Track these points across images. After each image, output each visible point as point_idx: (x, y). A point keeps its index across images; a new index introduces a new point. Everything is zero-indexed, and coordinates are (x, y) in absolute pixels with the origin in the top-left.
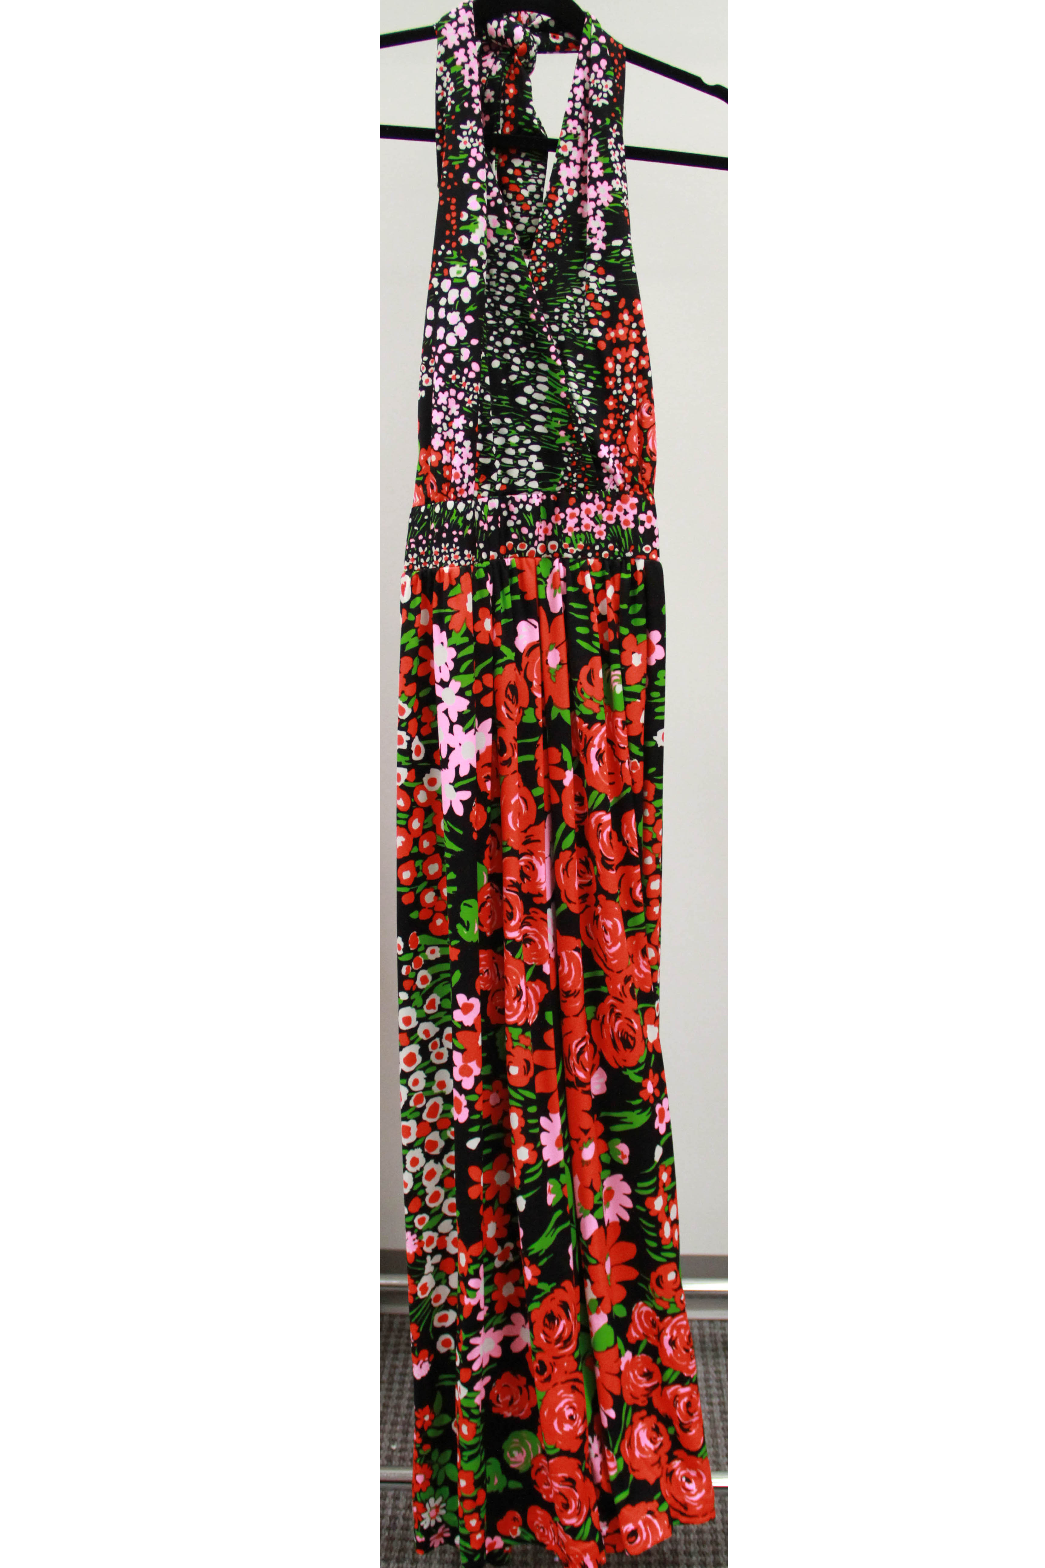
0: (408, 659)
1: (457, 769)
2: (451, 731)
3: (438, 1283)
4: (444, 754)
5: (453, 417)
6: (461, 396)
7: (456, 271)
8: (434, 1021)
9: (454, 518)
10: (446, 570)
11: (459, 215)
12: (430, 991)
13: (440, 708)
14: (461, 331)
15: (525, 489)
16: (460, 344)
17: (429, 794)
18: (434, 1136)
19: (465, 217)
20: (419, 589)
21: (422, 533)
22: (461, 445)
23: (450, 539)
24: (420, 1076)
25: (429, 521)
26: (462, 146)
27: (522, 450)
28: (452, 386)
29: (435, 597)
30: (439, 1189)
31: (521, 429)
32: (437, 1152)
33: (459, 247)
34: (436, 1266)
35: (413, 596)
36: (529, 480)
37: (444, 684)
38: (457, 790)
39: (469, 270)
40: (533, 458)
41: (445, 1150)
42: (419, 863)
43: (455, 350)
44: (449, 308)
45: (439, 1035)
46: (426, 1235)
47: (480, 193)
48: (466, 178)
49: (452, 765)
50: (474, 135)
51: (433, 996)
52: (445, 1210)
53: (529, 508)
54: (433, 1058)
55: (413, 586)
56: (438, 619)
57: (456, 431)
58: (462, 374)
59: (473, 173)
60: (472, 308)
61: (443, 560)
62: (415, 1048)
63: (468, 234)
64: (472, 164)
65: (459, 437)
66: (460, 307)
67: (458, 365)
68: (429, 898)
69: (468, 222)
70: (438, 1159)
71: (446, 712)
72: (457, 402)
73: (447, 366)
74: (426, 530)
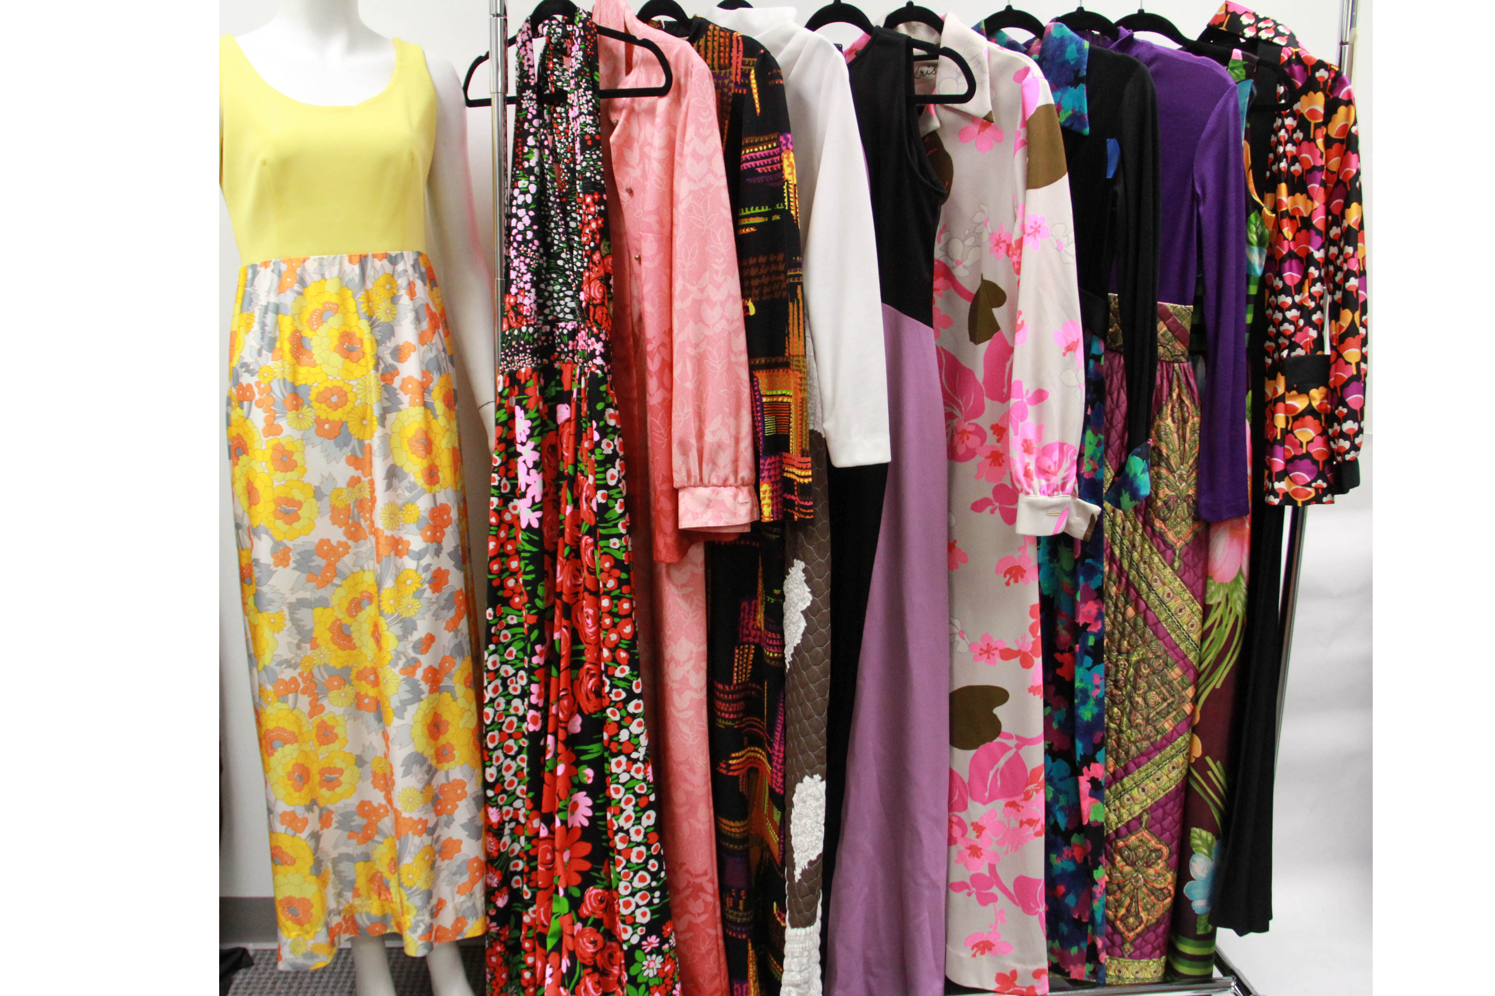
0: (500, 428)
1: (533, 498)
2: (528, 474)
3: (513, 841)
4: (523, 489)
5: (523, 274)
6: (528, 261)
7: (522, 183)
8: (512, 665)
9: (527, 337)
10: (523, 370)
11: (523, 149)
12: (510, 645)
13: (520, 460)
14: (527, 221)
15: (564, 320)
16: (526, 229)
17: (513, 515)
18: (510, 742)
19: (526, 149)
20: (507, 384)
21: (508, 348)
22: (529, 291)
23: (525, 351)
24: (502, 701)
25: (511, 340)
26: (524, 107)
27: (561, 295)
28: (522, 255)
29: (516, 388)
30: (514, 778)
31: (561, 280)
32: (512, 753)
33: (523, 169)
34: (512, 829)
35: (504, 388)
36: (566, 313)
37: (523, 444)
38: (534, 511)
39: (530, 183)
40: (568, 299)
41: (519, 752)
42: (504, 559)
43: (523, 233)
44: (519, 207)
45: (515, 675)
46: (505, 809)
47: (535, 134)
48: (526, 125)
49: (529, 495)
50: (531, 99)
51: (511, 648)
52: (518, 793)
53: (565, 332)
54: (510, 690)
55: (504, 382)
56: (519, 402)
57: (526, 283)
58: (528, 247)
59: (530, 122)
60: (533, 206)
61: (521, 364)
62: (498, 682)
63: (528, 160)
64: (530, 116)
65: (528, 286)
66: (525, 206)
67: (525, 242)
68: (511, 583)
69: (528, 153)
70: (514, 758)
71: (524, 462)
72: (526, 264)
73: (518, 242)
74: (510, 346)
